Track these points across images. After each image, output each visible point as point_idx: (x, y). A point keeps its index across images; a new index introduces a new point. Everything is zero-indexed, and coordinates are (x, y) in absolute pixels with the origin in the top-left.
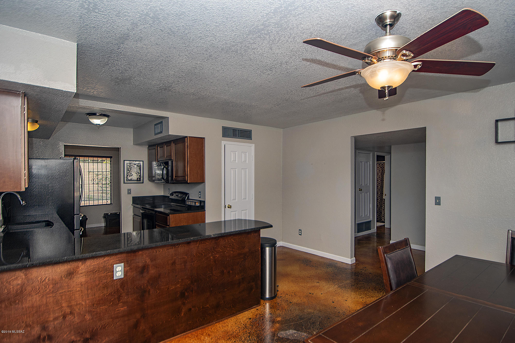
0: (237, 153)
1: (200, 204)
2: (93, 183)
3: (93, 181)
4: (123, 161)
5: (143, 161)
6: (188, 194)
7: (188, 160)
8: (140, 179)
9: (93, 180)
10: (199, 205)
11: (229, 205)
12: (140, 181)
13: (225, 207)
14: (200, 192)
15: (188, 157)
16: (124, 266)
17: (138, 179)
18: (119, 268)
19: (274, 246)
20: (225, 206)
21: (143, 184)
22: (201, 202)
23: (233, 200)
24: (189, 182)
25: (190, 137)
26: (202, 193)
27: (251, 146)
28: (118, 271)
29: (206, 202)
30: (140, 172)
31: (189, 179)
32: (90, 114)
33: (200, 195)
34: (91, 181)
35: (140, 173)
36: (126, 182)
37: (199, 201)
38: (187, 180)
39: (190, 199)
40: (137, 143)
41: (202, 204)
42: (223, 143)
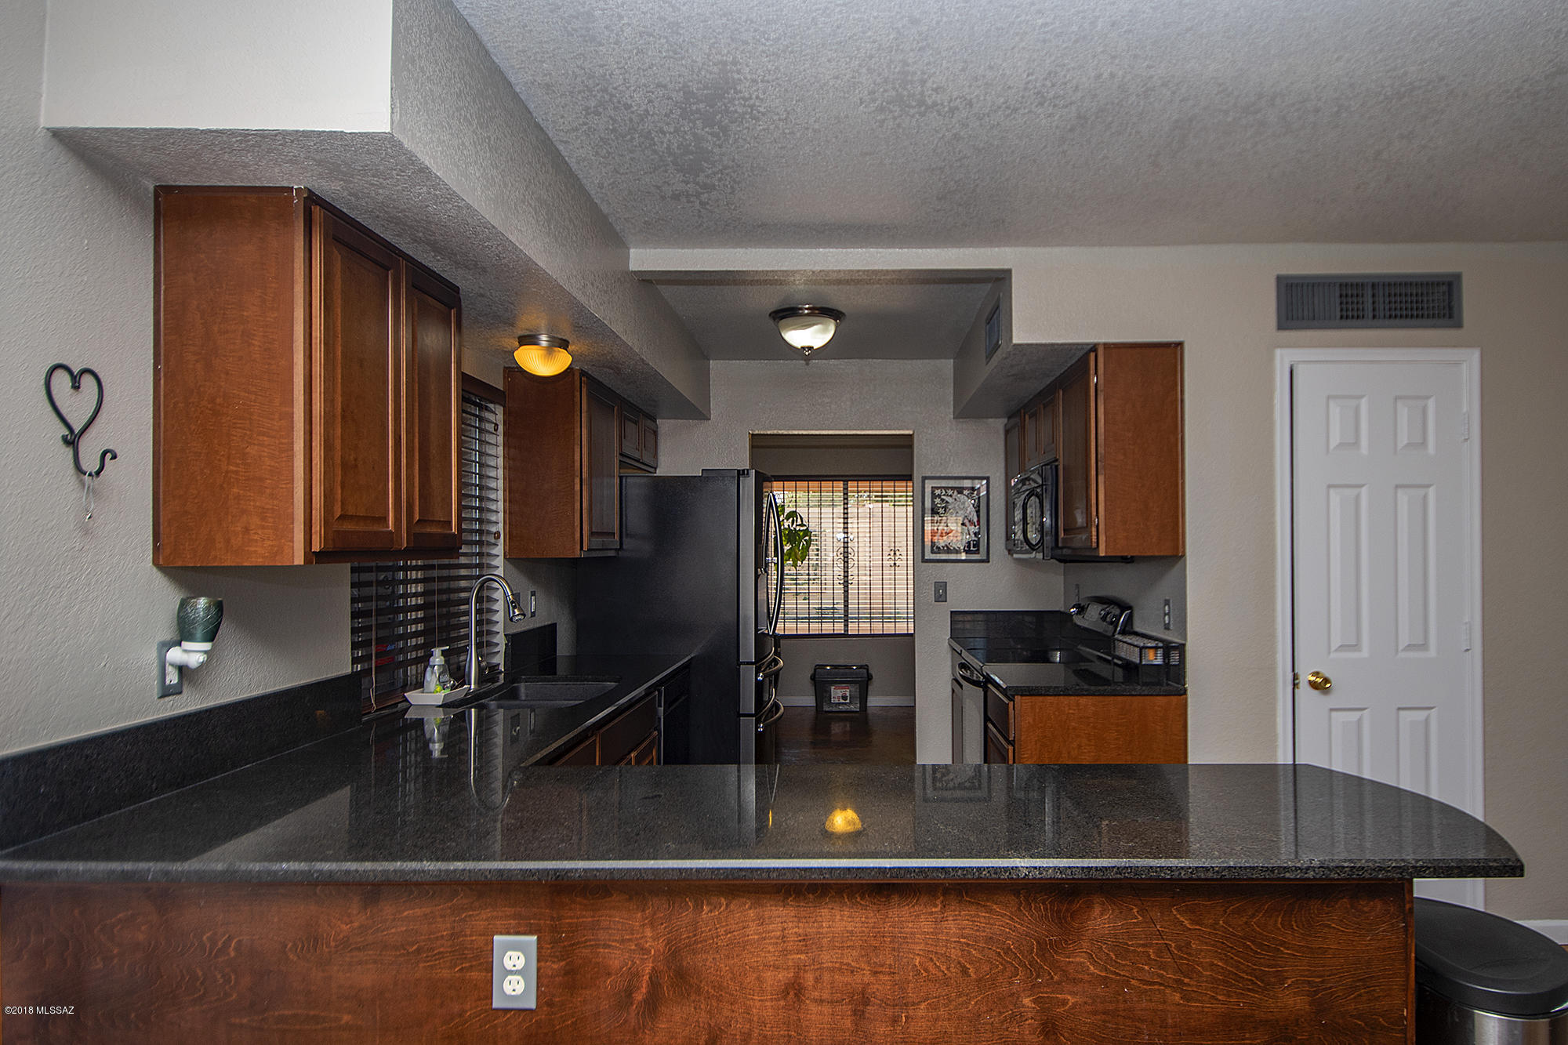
0: (1364, 402)
1: (1166, 656)
2: (895, 564)
3: (893, 558)
4: (921, 479)
5: (988, 479)
6: (1130, 608)
7: (1101, 450)
8: (977, 545)
9: (892, 553)
10: (1159, 661)
11: (1316, 674)
12: (977, 552)
13: (1295, 685)
14: (1167, 602)
15: (1101, 438)
16: (540, 948)
17: (969, 547)
18: (514, 954)
19: (1546, 1014)
20: (1295, 677)
21: (986, 564)
22: (1167, 648)
23: (1342, 648)
24: (1102, 554)
25: (1107, 346)
26: (1177, 606)
27: (1457, 363)
28: (512, 973)
29: (1188, 648)
30: (975, 520)
31: (1102, 538)
32: (781, 315)
33: (1168, 614)
34: (889, 557)
35: (978, 521)
36: (929, 555)
37: (1160, 645)
38: (1094, 545)
39: (1137, 634)
40: (967, 410)
41: (1175, 657)
42: (1283, 358)
